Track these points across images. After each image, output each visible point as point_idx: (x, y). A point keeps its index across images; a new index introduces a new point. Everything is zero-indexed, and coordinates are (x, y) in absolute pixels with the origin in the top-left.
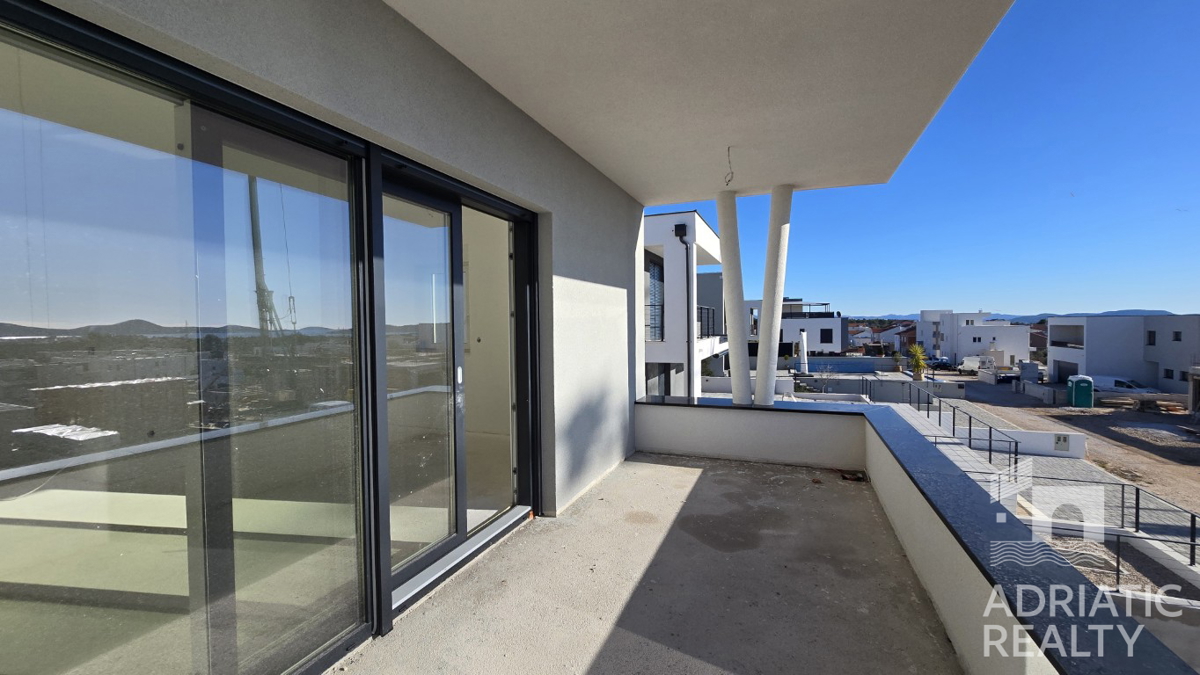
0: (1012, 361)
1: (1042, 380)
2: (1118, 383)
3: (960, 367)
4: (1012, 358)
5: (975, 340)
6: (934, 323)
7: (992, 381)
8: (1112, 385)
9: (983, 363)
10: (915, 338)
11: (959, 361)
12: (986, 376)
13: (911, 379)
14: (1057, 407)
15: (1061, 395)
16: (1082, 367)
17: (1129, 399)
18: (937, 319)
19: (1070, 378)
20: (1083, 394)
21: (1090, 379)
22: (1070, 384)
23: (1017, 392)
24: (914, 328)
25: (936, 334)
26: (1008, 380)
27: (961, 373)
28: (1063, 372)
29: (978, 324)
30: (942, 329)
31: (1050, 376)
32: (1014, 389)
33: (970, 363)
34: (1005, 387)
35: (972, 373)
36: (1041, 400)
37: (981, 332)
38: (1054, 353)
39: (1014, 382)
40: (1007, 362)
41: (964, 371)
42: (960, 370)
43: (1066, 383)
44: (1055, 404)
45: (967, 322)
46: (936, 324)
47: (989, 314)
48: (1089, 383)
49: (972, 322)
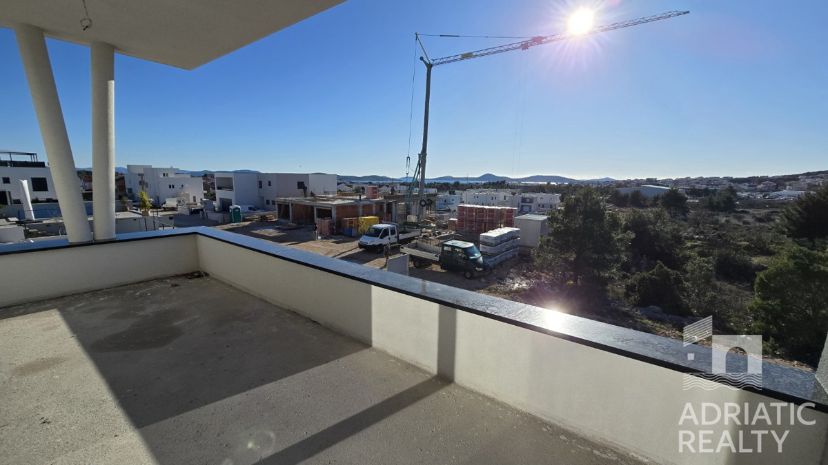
0: (195, 200)
1: (215, 210)
2: (250, 208)
3: (164, 206)
4: (194, 197)
5: (170, 187)
6: (139, 175)
7: (187, 213)
8: (247, 210)
9: (179, 202)
10: (124, 186)
11: (161, 202)
12: (183, 210)
13: (141, 216)
14: (226, 224)
15: (227, 218)
16: (233, 201)
17: (257, 215)
18: (142, 172)
19: (231, 207)
20: (237, 216)
21: (239, 207)
22: (231, 211)
23: (203, 218)
24: (123, 178)
25: (141, 183)
26: (197, 211)
27: (166, 210)
28: (225, 205)
29: (171, 176)
30: (146, 179)
31: (219, 208)
32: (201, 217)
33: (171, 203)
34: (196, 216)
35: (173, 209)
36: (217, 221)
37: (174, 180)
38: (220, 194)
39: (201, 212)
40: (191, 201)
41: (167, 208)
42: (164, 208)
43: (229, 211)
44: (224, 223)
45: (164, 175)
46: (141, 175)
47: (178, 169)
48: (239, 209)
49: (167, 174)
